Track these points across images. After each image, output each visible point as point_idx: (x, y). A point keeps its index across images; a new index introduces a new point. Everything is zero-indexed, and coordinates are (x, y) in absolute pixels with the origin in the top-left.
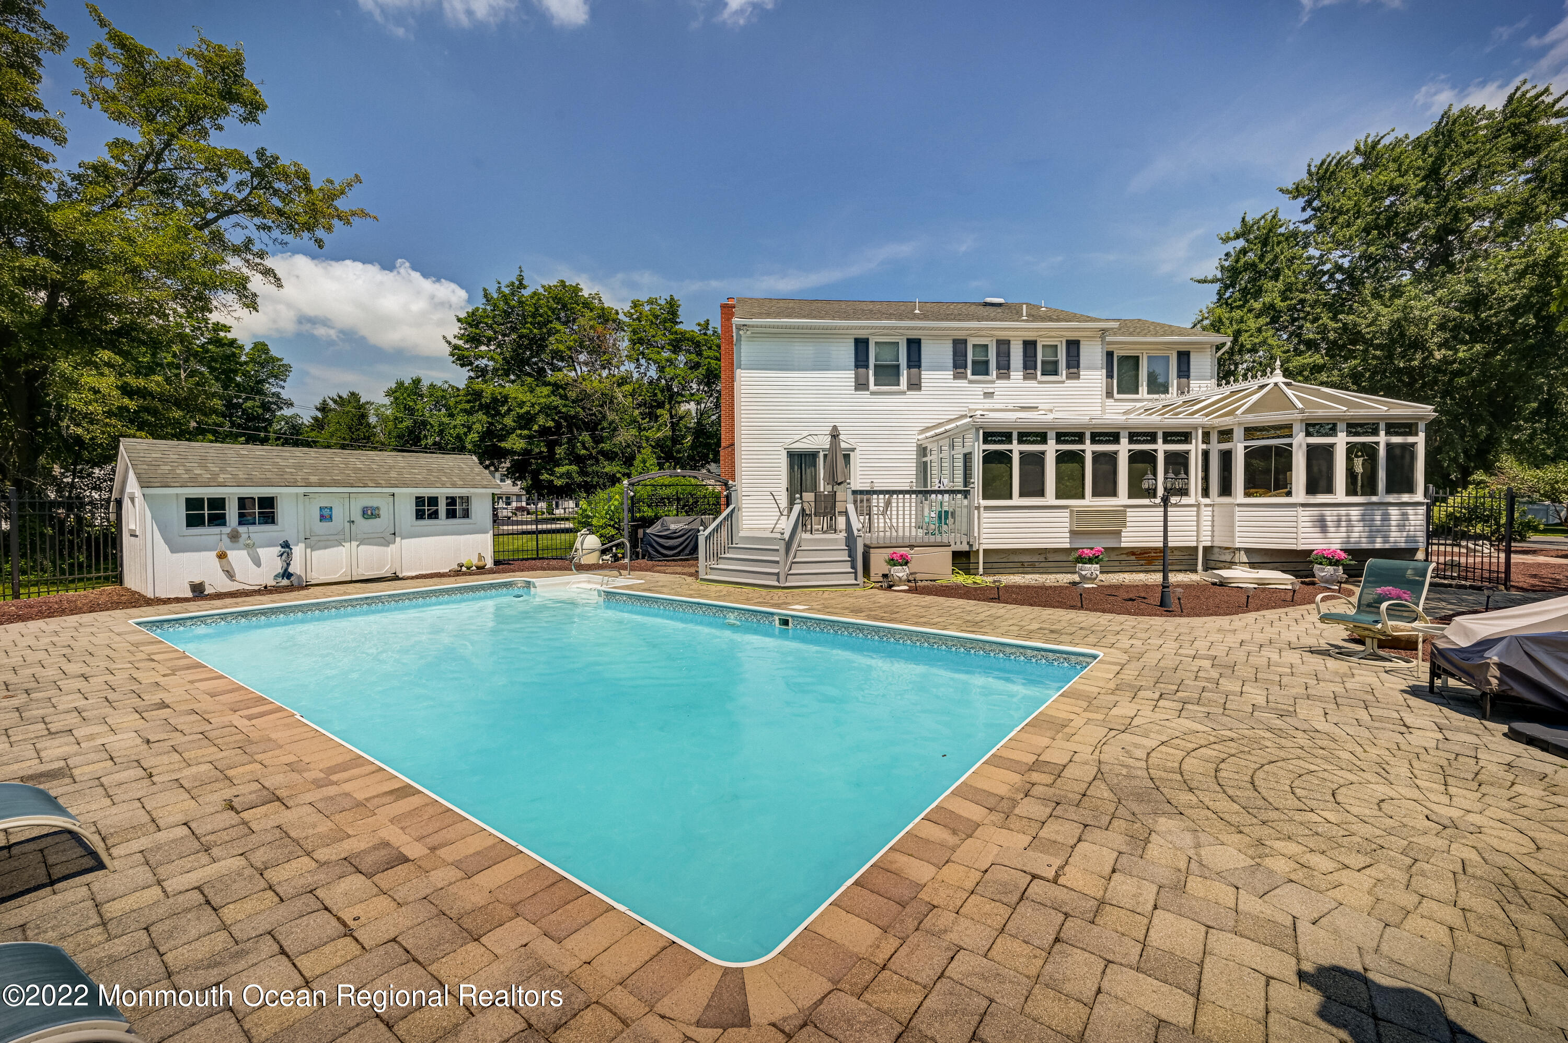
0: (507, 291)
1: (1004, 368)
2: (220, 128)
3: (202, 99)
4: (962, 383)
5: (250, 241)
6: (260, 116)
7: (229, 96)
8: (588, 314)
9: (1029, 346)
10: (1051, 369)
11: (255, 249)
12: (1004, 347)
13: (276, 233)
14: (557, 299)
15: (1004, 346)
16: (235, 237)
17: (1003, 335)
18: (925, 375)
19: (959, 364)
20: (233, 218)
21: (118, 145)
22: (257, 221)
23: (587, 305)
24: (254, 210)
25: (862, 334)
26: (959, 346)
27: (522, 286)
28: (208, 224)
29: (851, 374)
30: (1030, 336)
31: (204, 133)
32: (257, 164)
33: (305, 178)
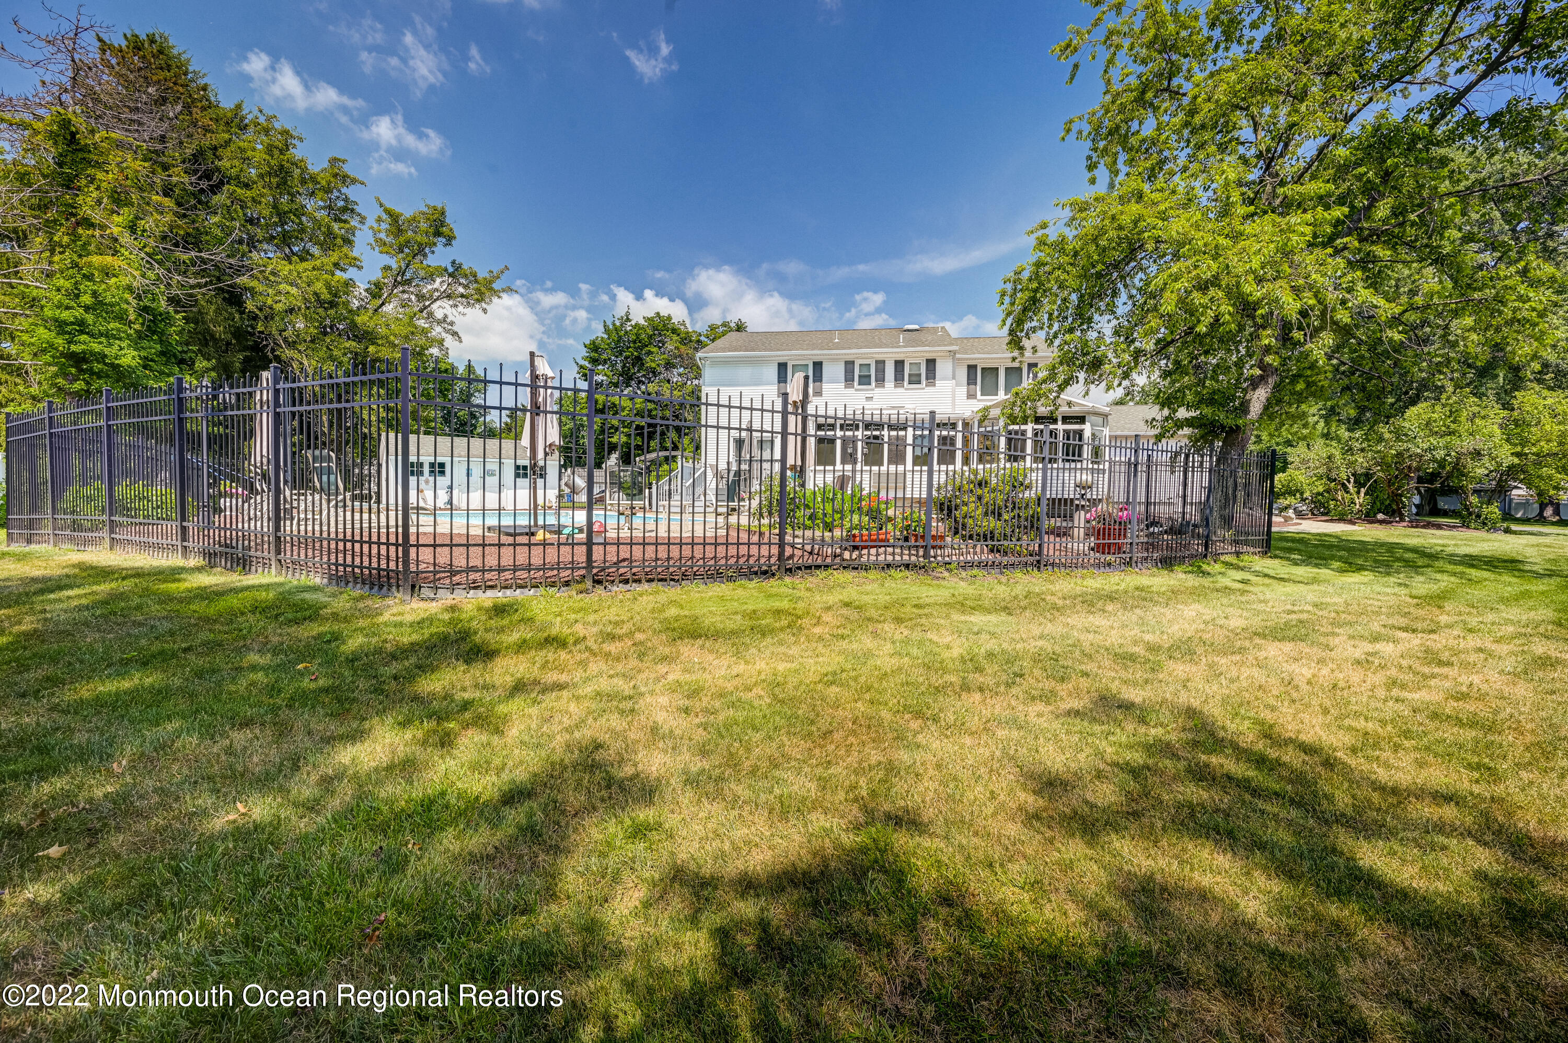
0: (618, 324)
1: (881, 380)
2: (433, 252)
3: (425, 239)
4: (851, 391)
5: (446, 316)
6: (453, 242)
7: (438, 234)
8: (675, 337)
9: (899, 364)
10: (915, 380)
11: (448, 320)
12: (880, 366)
13: (461, 308)
14: (655, 328)
15: (881, 364)
16: (439, 315)
17: (880, 357)
18: (825, 386)
19: (849, 379)
20: (438, 303)
21: (387, 268)
22: (451, 302)
23: (674, 331)
24: (449, 297)
25: (782, 360)
26: (849, 365)
27: (628, 320)
28: (426, 308)
29: (775, 388)
30: (900, 357)
31: (425, 256)
32: (451, 270)
33: (475, 276)
